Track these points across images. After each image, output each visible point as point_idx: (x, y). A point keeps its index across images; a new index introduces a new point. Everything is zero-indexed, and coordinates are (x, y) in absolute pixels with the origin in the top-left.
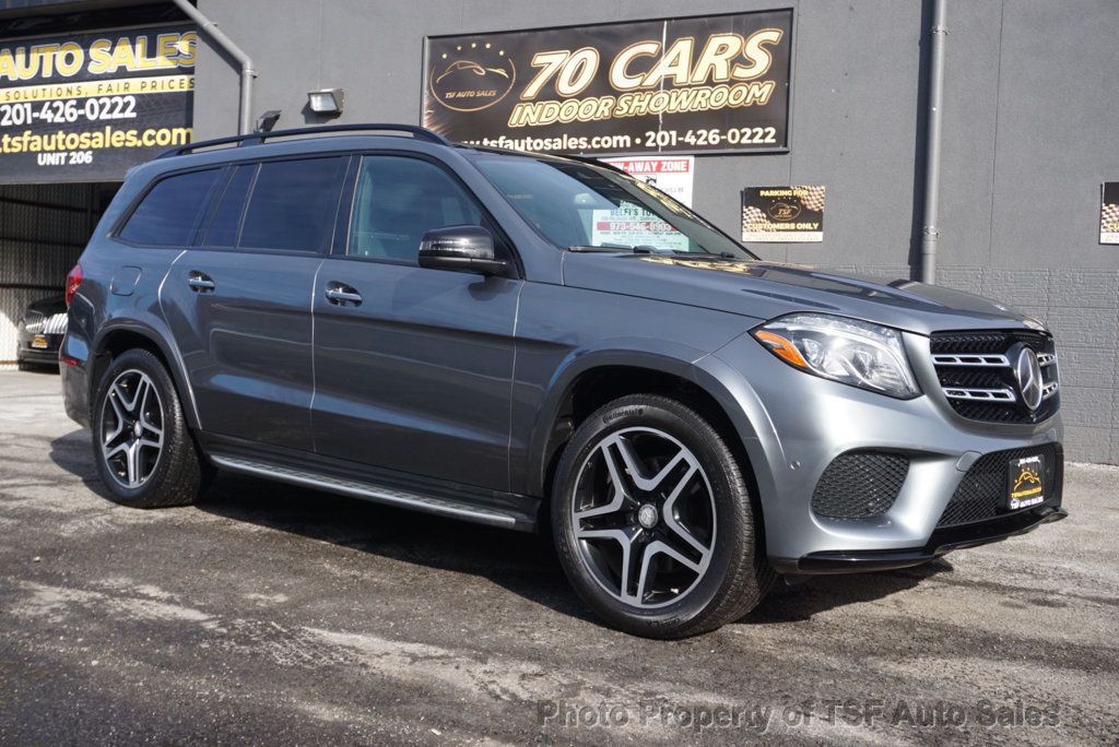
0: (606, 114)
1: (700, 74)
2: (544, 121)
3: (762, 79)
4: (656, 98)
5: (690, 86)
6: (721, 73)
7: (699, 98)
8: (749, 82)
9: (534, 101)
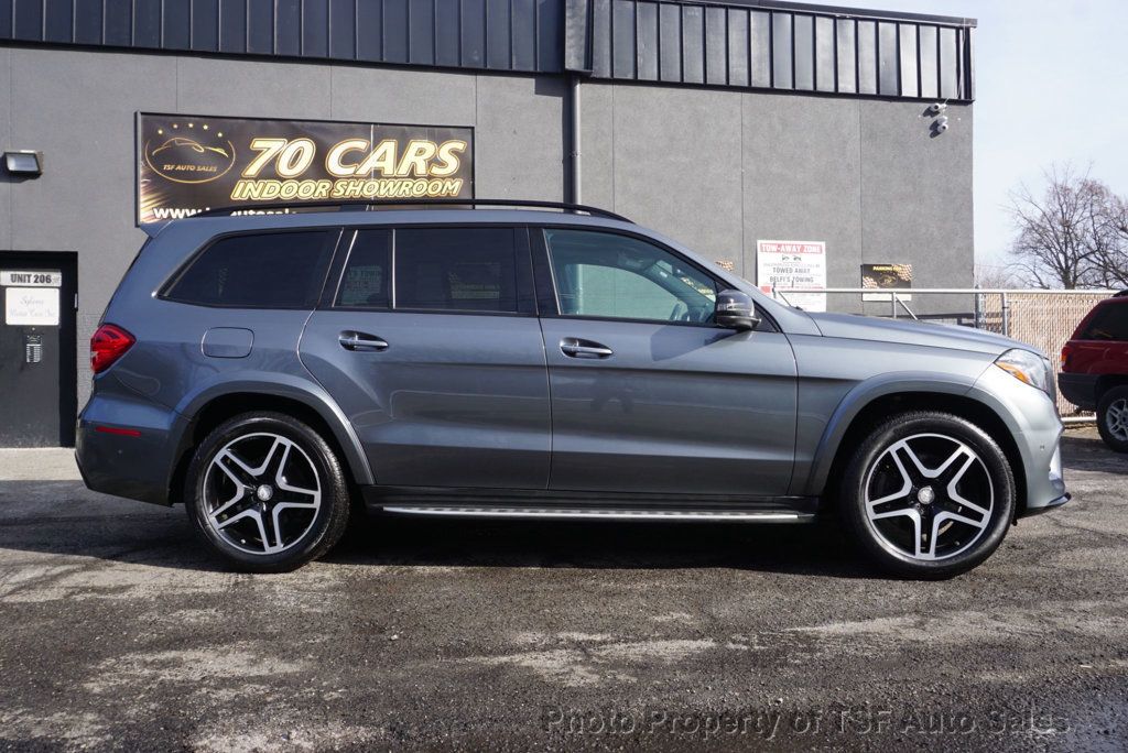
0: (324, 194)
1: (404, 169)
2: (266, 196)
3: (453, 177)
4: (368, 185)
5: (396, 178)
6: (421, 170)
7: (403, 188)
8: (443, 179)
9: (256, 179)
